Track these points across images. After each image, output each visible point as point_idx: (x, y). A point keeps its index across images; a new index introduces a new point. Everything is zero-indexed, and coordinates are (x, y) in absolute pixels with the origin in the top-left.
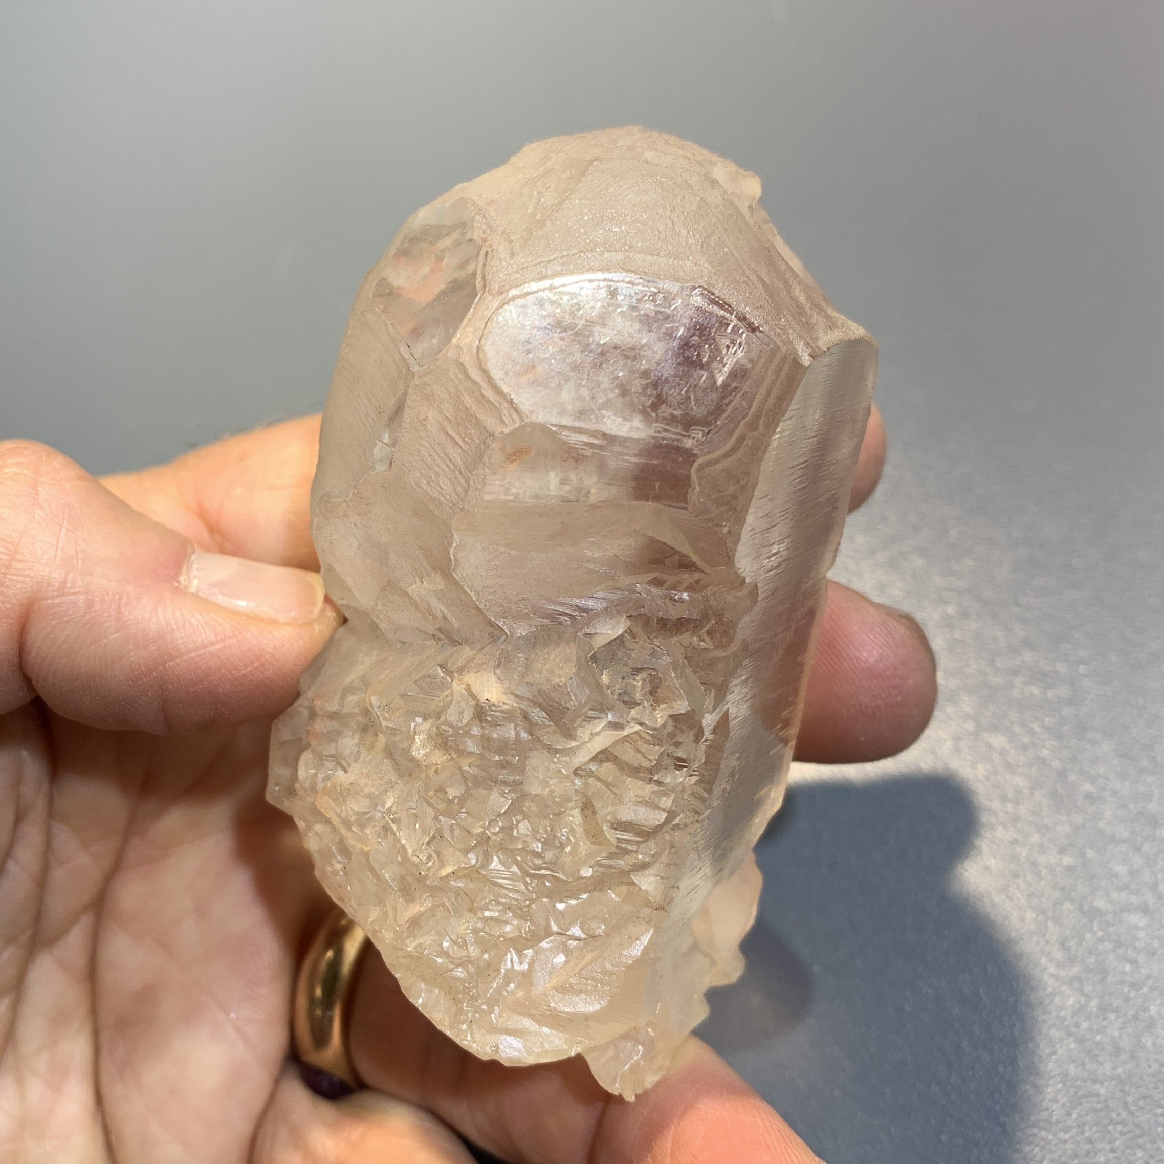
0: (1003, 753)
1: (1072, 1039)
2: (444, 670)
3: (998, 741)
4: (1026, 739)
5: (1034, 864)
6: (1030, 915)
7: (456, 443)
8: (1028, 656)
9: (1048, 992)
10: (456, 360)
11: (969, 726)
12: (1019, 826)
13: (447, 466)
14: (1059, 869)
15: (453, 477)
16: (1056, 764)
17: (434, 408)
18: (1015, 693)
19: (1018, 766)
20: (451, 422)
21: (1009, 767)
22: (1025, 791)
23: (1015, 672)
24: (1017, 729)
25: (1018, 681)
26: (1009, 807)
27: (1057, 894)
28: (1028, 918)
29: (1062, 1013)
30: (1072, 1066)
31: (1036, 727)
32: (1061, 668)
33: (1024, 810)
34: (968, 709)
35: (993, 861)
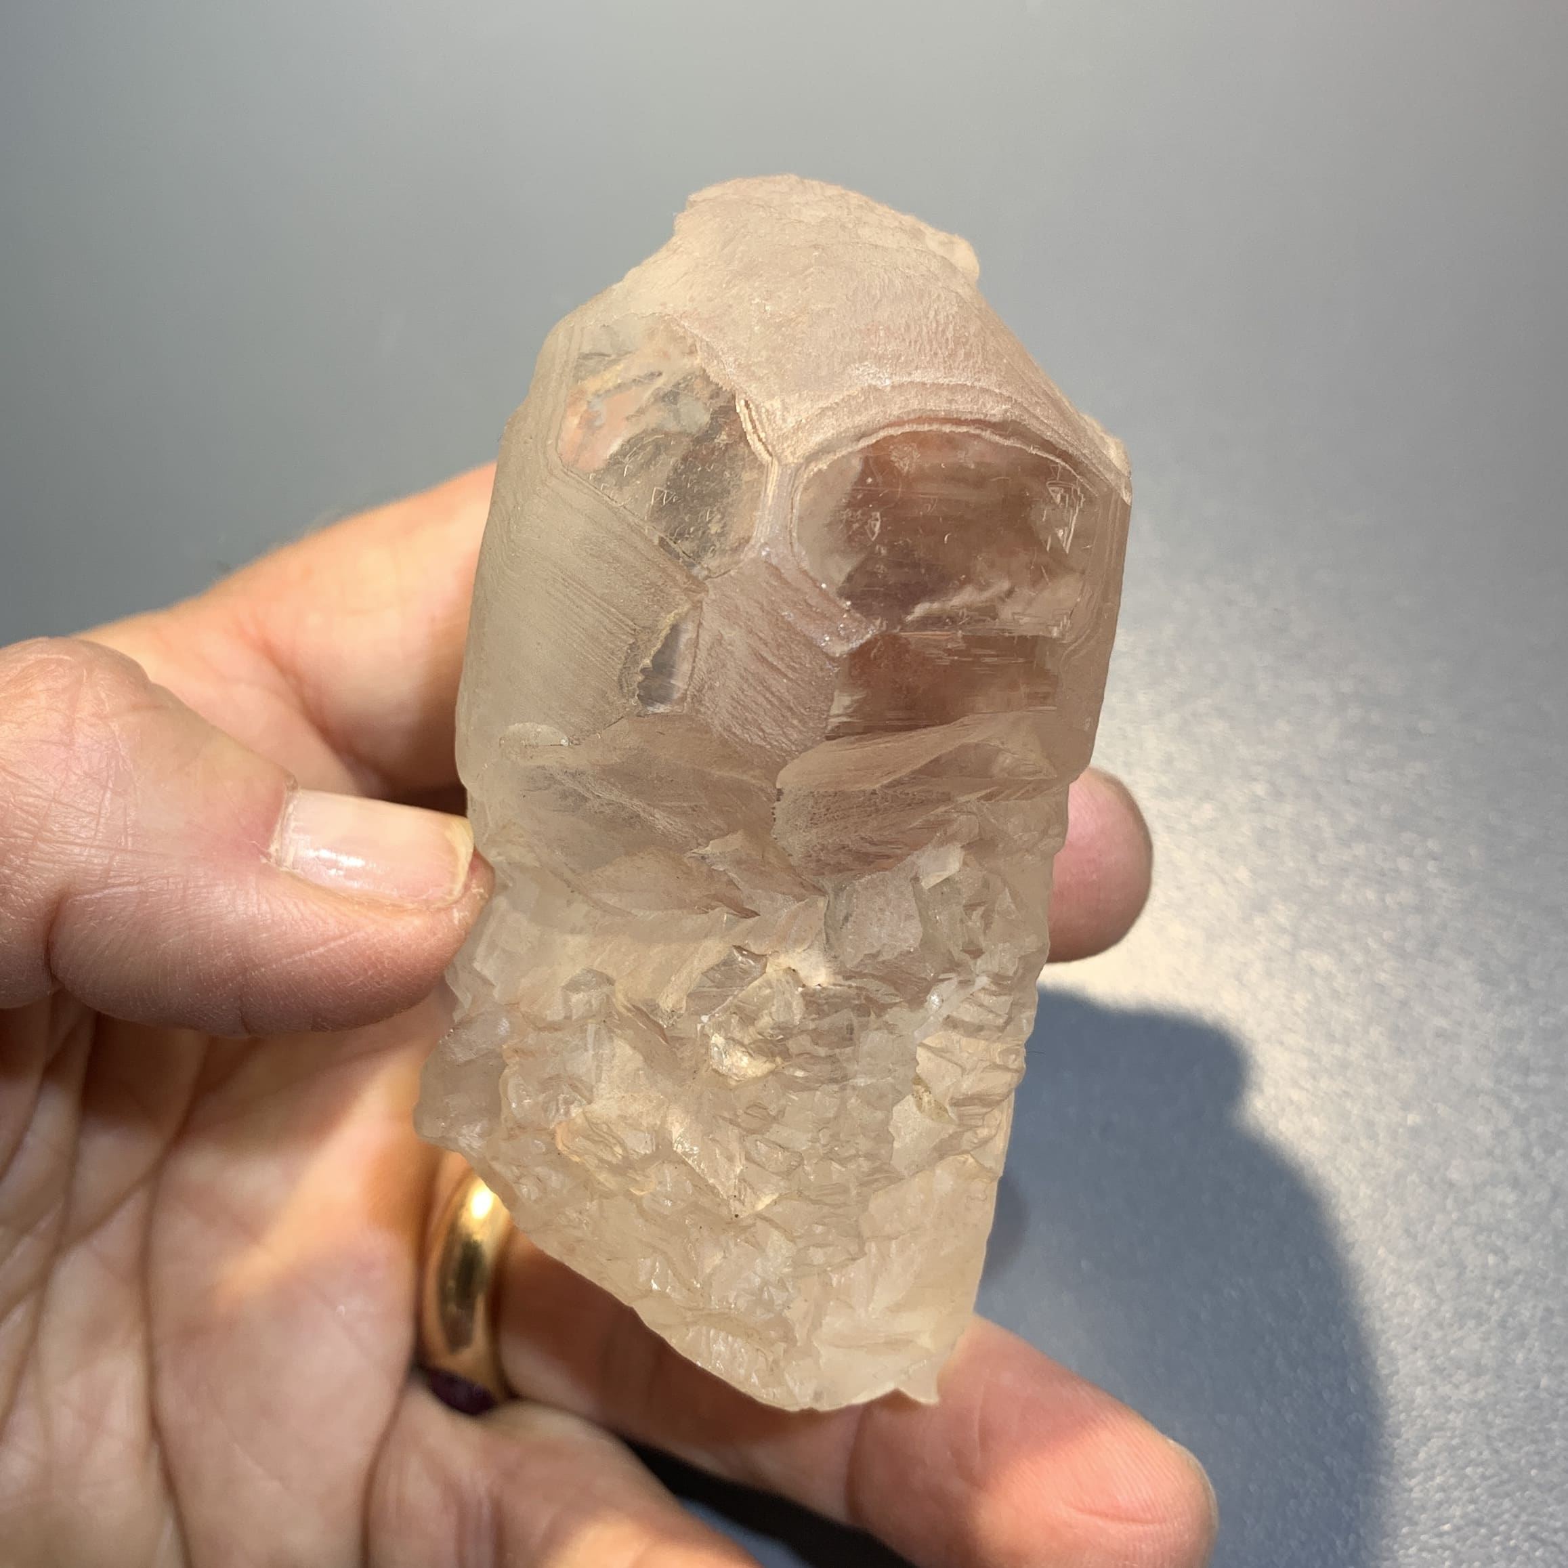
0: (1329, 977)
1: (1419, 1354)
2: (744, 952)
3: (1324, 962)
4: (1359, 959)
5: (1370, 1124)
6: (1364, 1191)
7: (778, 670)
8: (1360, 849)
9: (1387, 1293)
10: (766, 562)
11: (1285, 942)
12: (1349, 1074)
13: (770, 702)
14: (1401, 1130)
15: (780, 715)
16: (1399, 992)
17: (741, 627)
18: (1344, 897)
19: (1348, 994)
20: (766, 644)
21: (1336, 995)
22: (1358, 1028)
23: (1344, 870)
24: (1346, 946)
25: (1348, 883)
26: (1337, 1049)
27: (1400, 1164)
28: (1361, 1194)
29: (1407, 1320)
30: (1419, 1391)
31: (1373, 944)
32: (1404, 865)
33: (1355, 1053)
34: (1282, 920)
35: (1315, 1119)
